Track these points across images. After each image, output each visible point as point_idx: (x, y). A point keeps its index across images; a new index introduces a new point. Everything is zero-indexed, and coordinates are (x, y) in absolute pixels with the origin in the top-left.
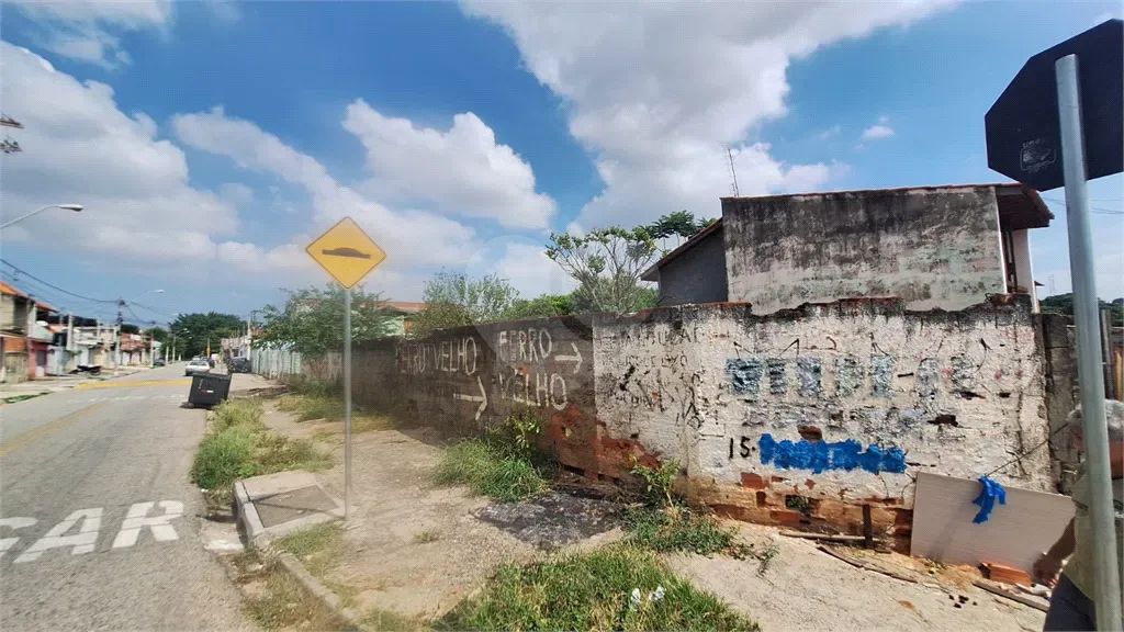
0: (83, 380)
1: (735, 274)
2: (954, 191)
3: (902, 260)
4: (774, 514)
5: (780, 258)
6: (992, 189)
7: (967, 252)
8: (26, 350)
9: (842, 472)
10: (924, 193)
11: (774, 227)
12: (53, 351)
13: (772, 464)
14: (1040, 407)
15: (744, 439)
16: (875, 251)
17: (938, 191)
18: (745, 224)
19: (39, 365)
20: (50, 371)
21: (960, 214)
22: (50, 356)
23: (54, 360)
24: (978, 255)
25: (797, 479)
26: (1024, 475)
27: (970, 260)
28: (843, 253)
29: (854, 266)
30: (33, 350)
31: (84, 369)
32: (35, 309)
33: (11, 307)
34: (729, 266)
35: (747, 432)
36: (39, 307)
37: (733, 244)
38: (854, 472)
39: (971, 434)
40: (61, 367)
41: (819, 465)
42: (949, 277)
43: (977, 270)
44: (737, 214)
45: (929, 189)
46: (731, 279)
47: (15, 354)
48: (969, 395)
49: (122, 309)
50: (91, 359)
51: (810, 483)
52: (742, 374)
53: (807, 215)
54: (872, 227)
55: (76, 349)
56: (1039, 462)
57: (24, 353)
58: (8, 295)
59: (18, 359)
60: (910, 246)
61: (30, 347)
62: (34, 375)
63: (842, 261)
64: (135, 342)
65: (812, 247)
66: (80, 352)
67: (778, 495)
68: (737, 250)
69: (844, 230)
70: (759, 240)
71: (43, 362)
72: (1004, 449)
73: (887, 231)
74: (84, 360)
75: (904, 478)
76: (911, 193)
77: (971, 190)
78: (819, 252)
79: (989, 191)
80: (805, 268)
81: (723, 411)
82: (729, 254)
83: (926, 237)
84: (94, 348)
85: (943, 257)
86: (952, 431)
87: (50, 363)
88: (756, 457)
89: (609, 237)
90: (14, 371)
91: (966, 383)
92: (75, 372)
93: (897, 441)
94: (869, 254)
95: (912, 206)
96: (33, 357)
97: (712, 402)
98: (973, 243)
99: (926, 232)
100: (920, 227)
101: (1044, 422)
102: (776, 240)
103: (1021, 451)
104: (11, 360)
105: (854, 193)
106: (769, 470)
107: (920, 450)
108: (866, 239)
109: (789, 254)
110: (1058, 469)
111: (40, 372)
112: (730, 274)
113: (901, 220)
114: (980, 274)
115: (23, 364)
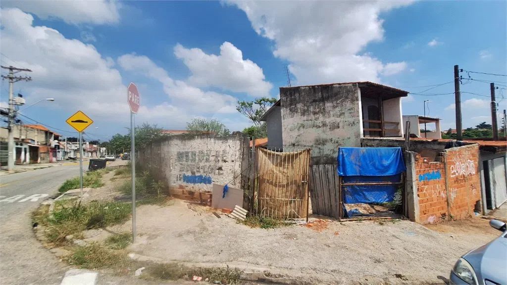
0: (70, 163)
1: (284, 119)
2: (347, 85)
3: (332, 113)
4: (186, 196)
5: (297, 112)
6: (357, 84)
7: (350, 110)
8: (48, 151)
9: (199, 184)
10: (338, 85)
11: (295, 99)
12: (59, 152)
13: (185, 182)
14: (240, 165)
15: (180, 175)
16: (324, 109)
17: (342, 85)
18: (286, 98)
19: (54, 157)
20: (58, 159)
21: (348, 94)
22: (58, 153)
23: (60, 155)
24: (353, 111)
25: (190, 186)
26: (235, 184)
27: (350, 113)
28: (315, 110)
29: (318, 115)
30: (51, 151)
31: (71, 158)
32: (53, 136)
33: (44, 135)
34: (282, 115)
35: (181, 173)
36: (55, 135)
37: (283, 106)
38: (201, 184)
39: (225, 173)
40: (63, 158)
41: (194, 182)
42: (345, 120)
43: (352, 117)
44: (284, 94)
45: (339, 84)
46: (283, 121)
47: (45, 153)
48: (225, 161)
49: (84, 135)
50: (74, 155)
51: (193, 187)
52: (180, 156)
53: (305, 95)
54: (323, 100)
55: (68, 151)
56: (238, 180)
57: (47, 153)
58: (43, 130)
59: (45, 155)
60: (334, 107)
61: (50, 150)
62: (52, 160)
63: (315, 113)
64: (95, 148)
65: (306, 108)
66: (70, 152)
67: (187, 191)
68: (284, 108)
69: (315, 101)
70: (291, 105)
71: (55, 156)
72: (231, 177)
73: (327, 101)
74: (72, 155)
75: (211, 185)
76: (334, 86)
77: (351, 85)
78: (308, 110)
79: (356, 85)
80: (304, 116)
81: (176, 167)
82: (282, 110)
83: (338, 104)
84: (76, 150)
85: (343, 112)
86: (221, 172)
87: (58, 156)
88: (182, 180)
89: (262, 102)
90: (43, 159)
91: (225, 158)
92: (67, 159)
93: (210, 175)
94: (322, 111)
95: (335, 91)
96: (51, 154)
97: (174, 164)
98: (352, 106)
99: (338, 102)
100: (337, 100)
101: (240, 169)
102: (295, 105)
103: (235, 178)
104: (42, 155)
105: (318, 86)
106: (184, 184)
107: (214, 178)
108: (321, 104)
109: (299, 111)
110: (243, 183)
111: (54, 159)
112: (282, 118)
113: (332, 97)
114: (354, 118)
115: (47, 156)
